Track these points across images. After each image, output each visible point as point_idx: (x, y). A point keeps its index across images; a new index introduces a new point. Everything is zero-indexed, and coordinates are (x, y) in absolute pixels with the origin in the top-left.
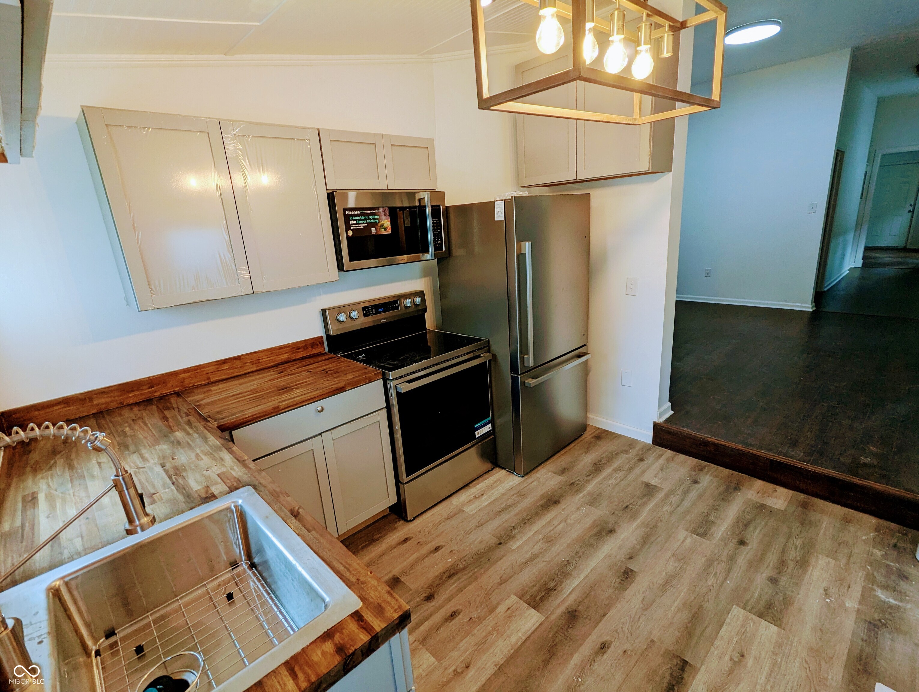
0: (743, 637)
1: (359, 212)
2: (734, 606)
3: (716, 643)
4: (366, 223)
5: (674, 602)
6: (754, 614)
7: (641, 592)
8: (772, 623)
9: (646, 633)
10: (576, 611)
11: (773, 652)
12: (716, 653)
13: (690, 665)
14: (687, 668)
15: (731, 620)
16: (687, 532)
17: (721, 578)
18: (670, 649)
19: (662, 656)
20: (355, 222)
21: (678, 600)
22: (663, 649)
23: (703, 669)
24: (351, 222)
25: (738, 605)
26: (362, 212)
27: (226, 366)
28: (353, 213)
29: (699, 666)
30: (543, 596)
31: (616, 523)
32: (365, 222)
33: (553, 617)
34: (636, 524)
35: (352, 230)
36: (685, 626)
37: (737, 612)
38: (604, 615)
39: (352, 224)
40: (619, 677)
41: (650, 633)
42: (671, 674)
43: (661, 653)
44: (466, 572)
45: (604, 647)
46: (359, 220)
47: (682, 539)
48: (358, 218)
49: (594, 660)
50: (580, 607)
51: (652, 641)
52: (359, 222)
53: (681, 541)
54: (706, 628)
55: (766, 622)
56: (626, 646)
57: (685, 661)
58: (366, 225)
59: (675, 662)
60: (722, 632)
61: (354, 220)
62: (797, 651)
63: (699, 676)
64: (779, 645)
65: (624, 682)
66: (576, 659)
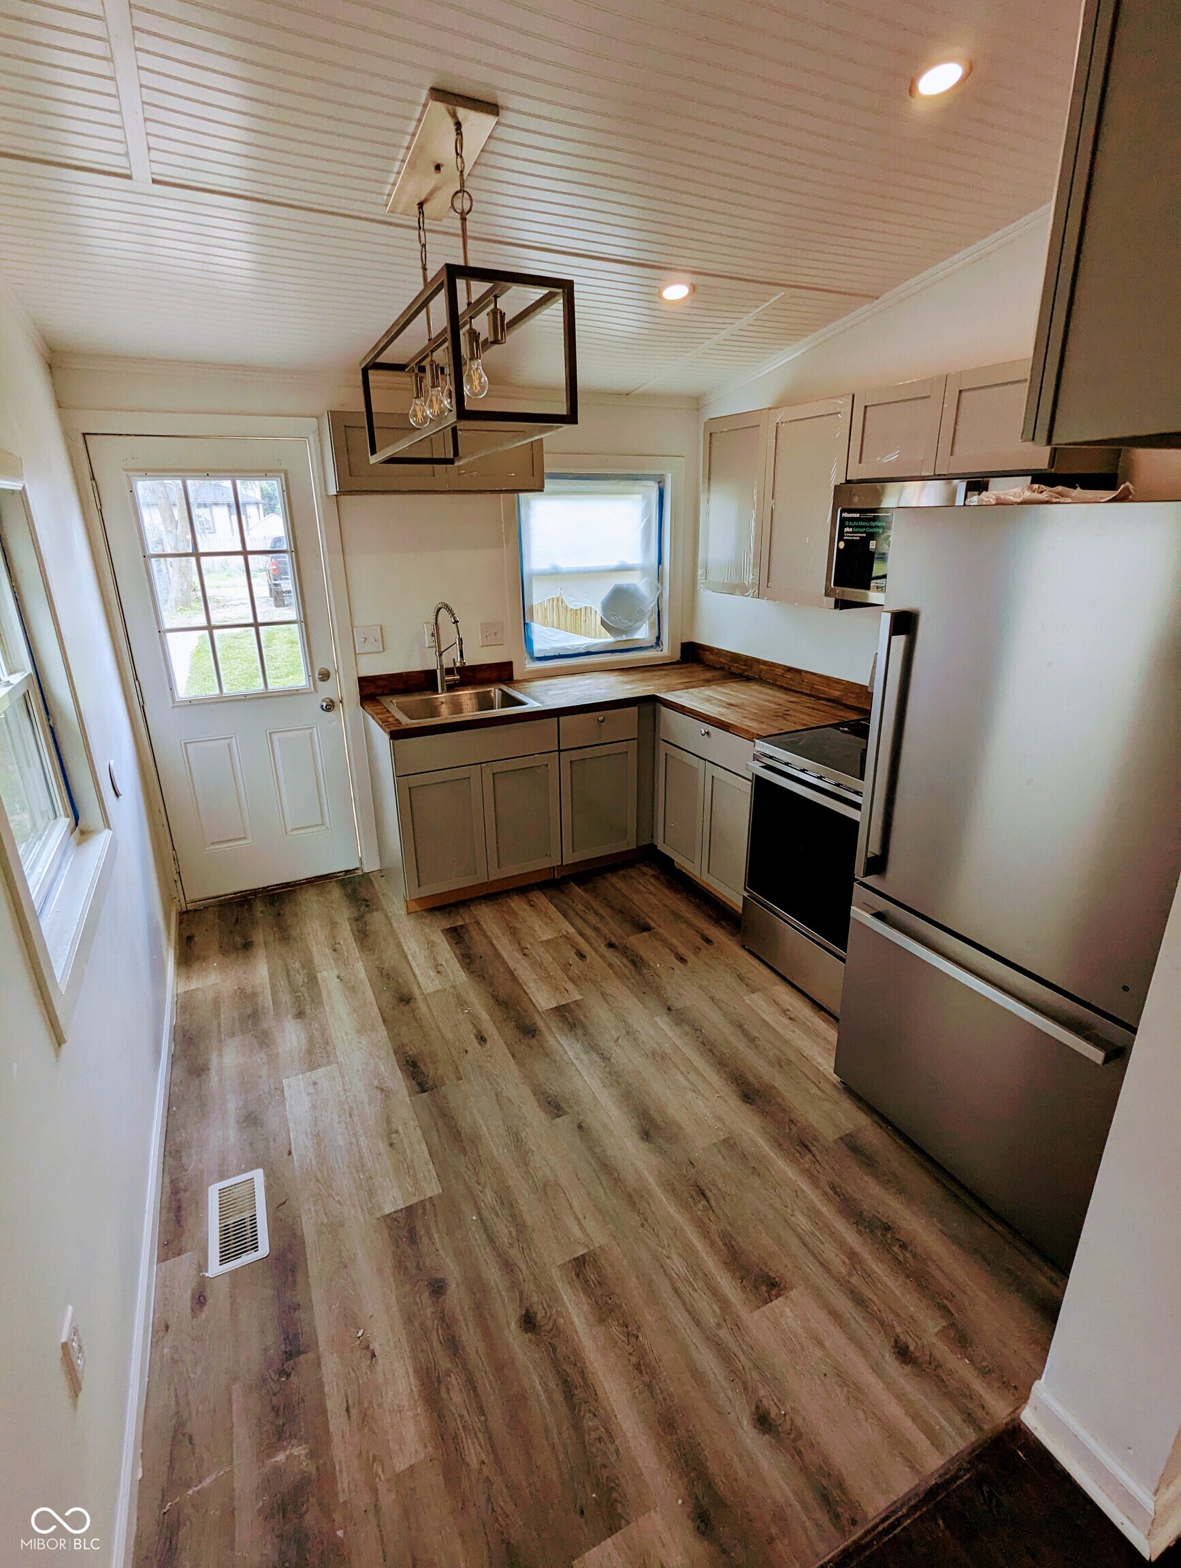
0: (405, 1165)
1: (858, 515)
2: (441, 1191)
3: (419, 1131)
4: (865, 532)
5: (488, 1129)
6: (417, 1204)
7: (521, 1105)
8: (395, 1212)
9: (472, 1079)
10: (533, 1036)
11: (372, 1178)
12: (412, 1123)
13: (418, 1093)
14: (417, 1088)
15: (429, 1171)
16: (597, 1245)
17: (485, 1213)
18: (443, 1088)
19: (442, 1078)
20: (851, 530)
21: (487, 1135)
22: (447, 1082)
23: (408, 1100)
24: (846, 530)
25: (440, 1196)
26: (863, 516)
27: (789, 675)
28: (851, 515)
29: (413, 1099)
30: (567, 1019)
31: (663, 1153)
32: (863, 530)
33: (537, 1018)
34: (652, 1181)
35: (845, 541)
36: (455, 1117)
37: (433, 1188)
38: (513, 1056)
39: (847, 532)
40: (450, 1036)
41: (469, 1081)
42: (422, 1073)
43: (445, 1078)
44: (634, 973)
45: (482, 1039)
46: (856, 527)
47: (586, 1223)
48: (855, 523)
49: (475, 1026)
50: (536, 1042)
51: (460, 1079)
52: (856, 530)
53: (583, 1221)
54: (439, 1136)
55: (399, 1208)
56: (470, 1056)
57: (424, 1092)
58: (864, 535)
59: (430, 1083)
60: (424, 1146)
61: (850, 527)
62: (354, 1207)
63: (405, 1091)
64: (371, 1194)
65: (443, 1037)
66: (484, 1016)
